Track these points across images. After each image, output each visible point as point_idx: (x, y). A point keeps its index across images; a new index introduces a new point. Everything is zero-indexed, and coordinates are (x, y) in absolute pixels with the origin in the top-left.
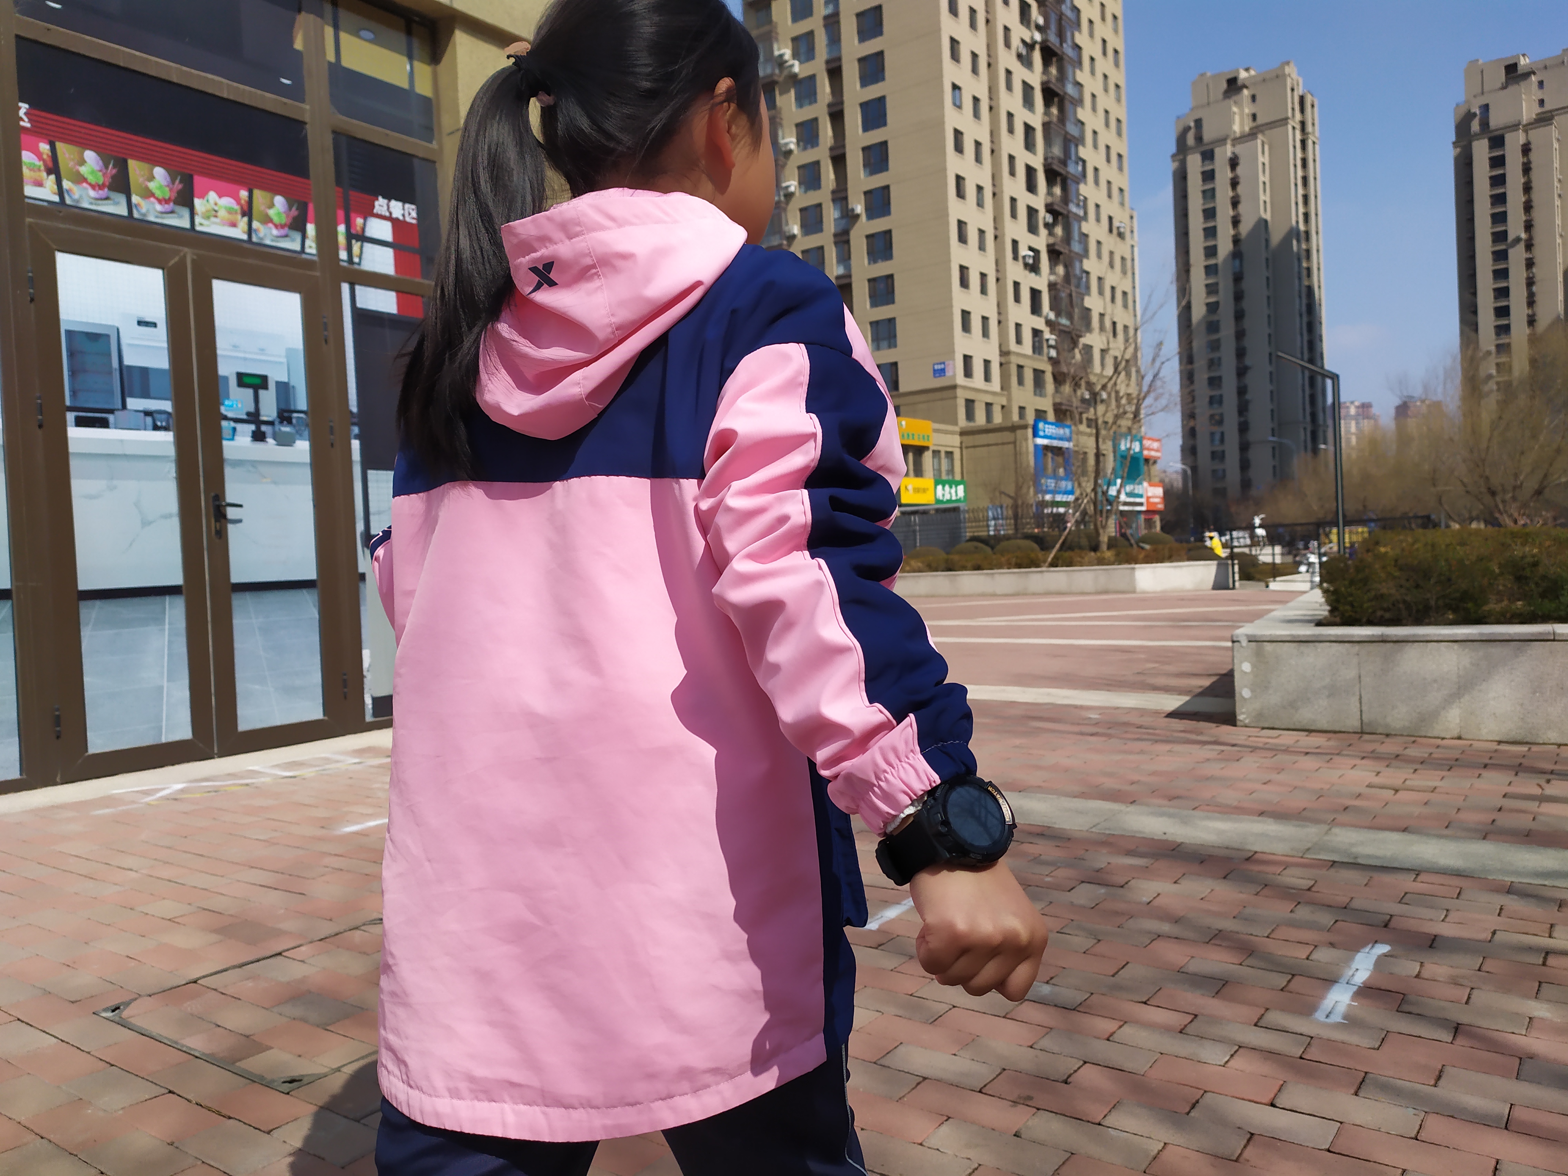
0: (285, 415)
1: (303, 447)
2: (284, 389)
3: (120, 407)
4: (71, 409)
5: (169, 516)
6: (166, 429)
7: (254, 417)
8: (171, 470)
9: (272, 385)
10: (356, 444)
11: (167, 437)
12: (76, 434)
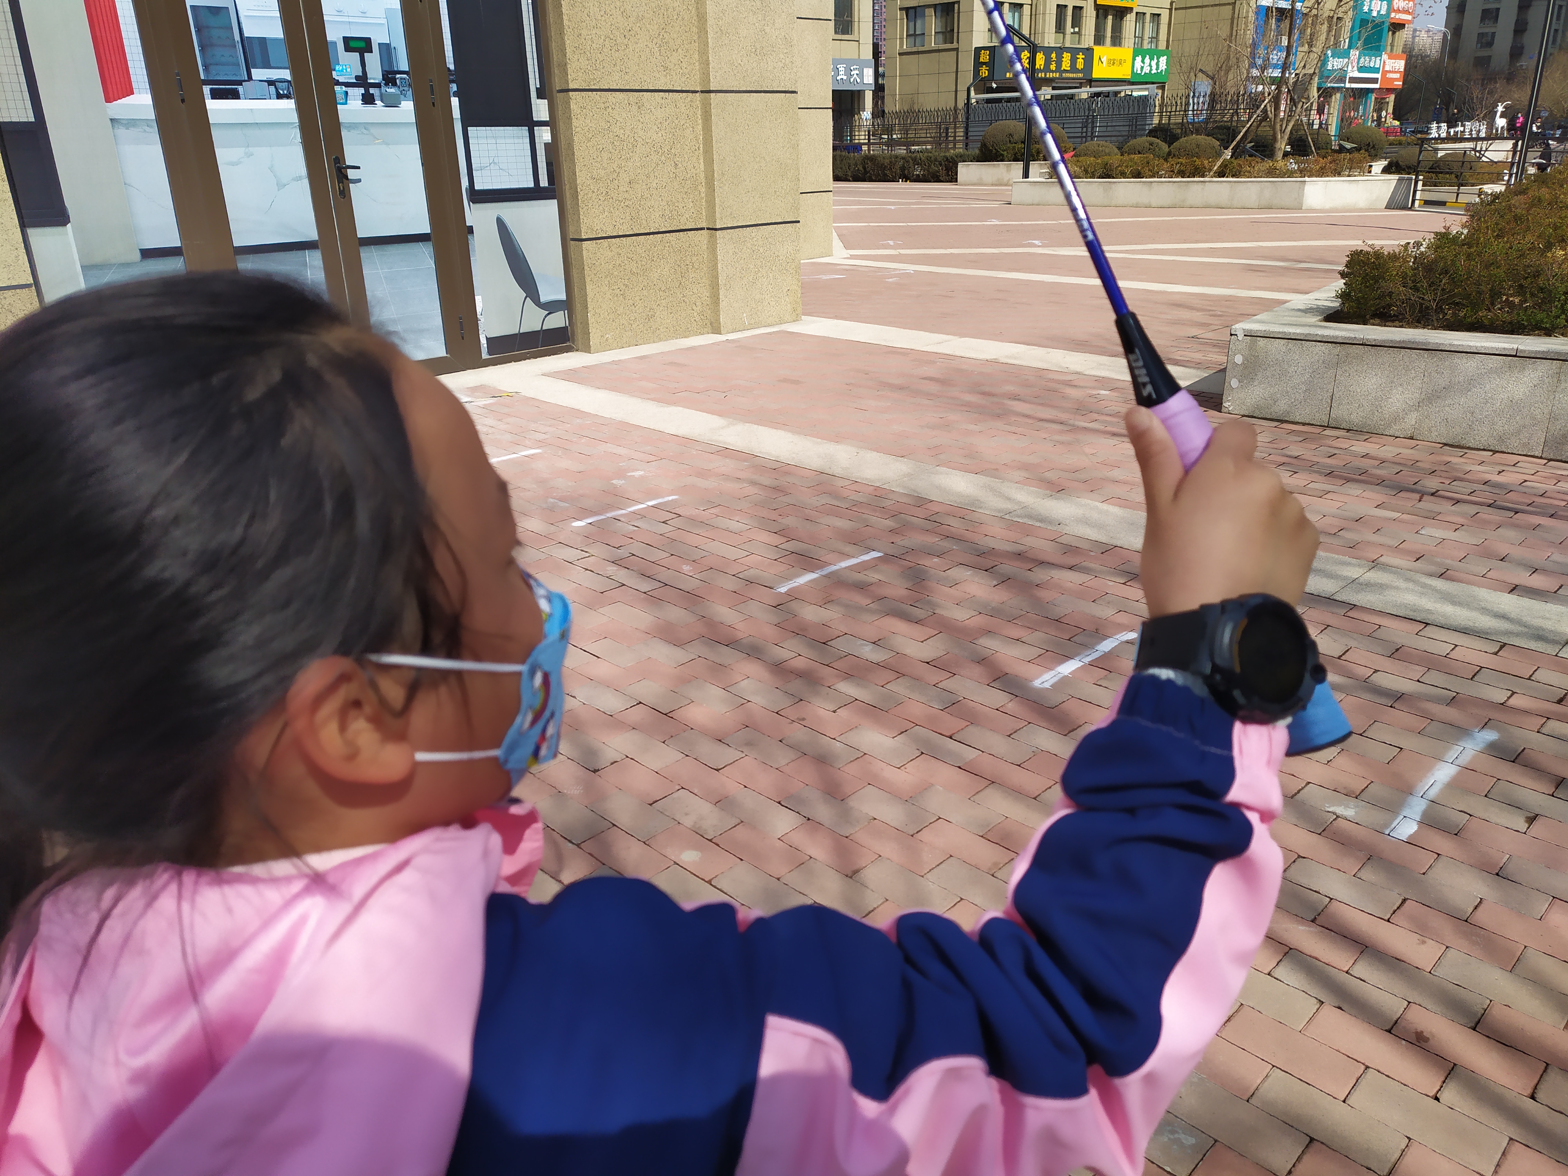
0: (389, 77)
1: (408, 106)
2: (386, 50)
3: (246, 79)
4: (206, 82)
5: (299, 178)
6: (288, 97)
7: (362, 81)
8: (296, 135)
9: (375, 48)
10: (455, 101)
11: (290, 104)
12: (212, 105)
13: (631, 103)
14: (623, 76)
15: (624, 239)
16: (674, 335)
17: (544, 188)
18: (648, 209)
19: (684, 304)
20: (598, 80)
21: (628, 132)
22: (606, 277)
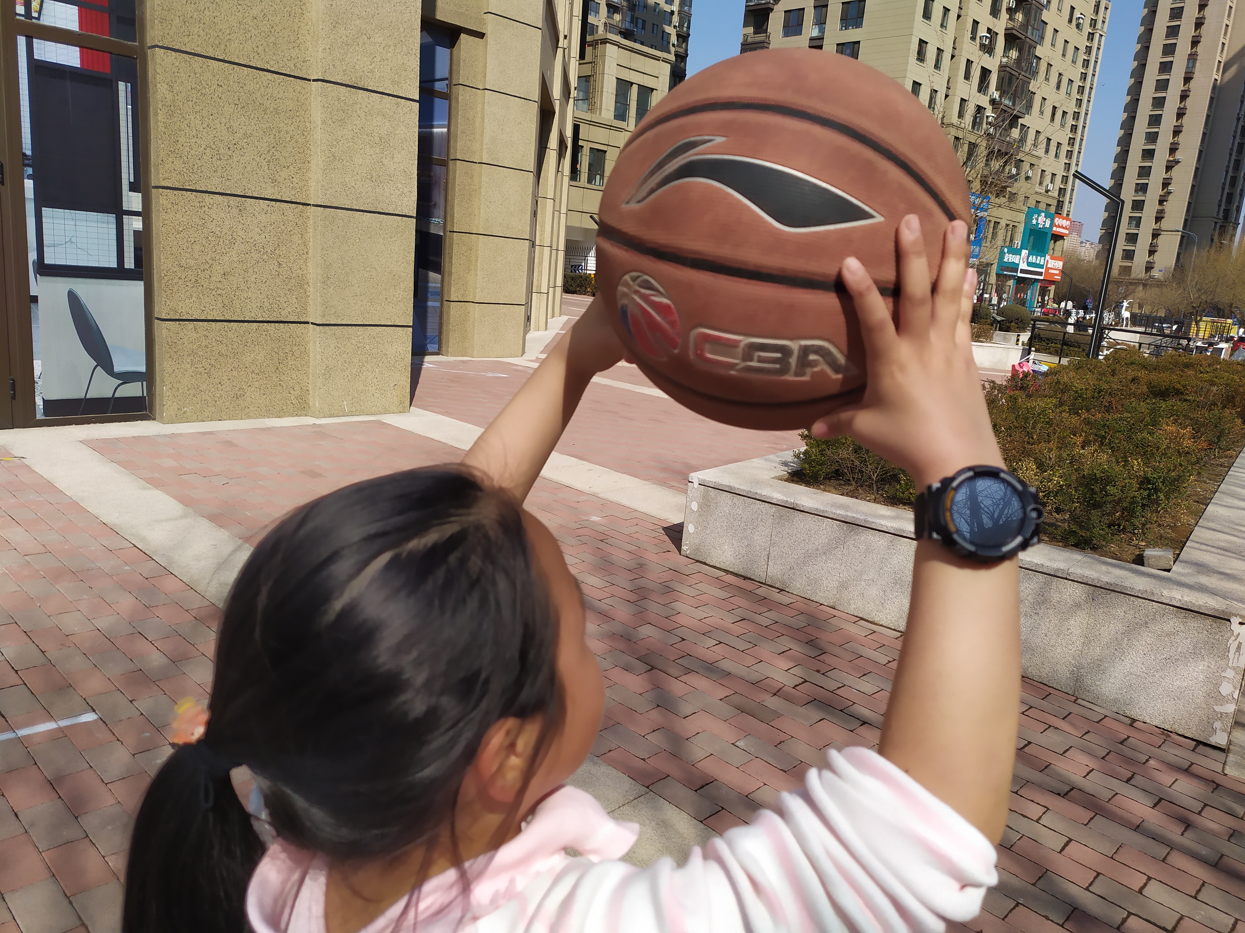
13: (231, 205)
14: (224, 181)
15: (213, 323)
16: (266, 414)
17: (130, 270)
18: (243, 299)
19: (279, 388)
20: (194, 182)
21: (225, 231)
22: (189, 355)
